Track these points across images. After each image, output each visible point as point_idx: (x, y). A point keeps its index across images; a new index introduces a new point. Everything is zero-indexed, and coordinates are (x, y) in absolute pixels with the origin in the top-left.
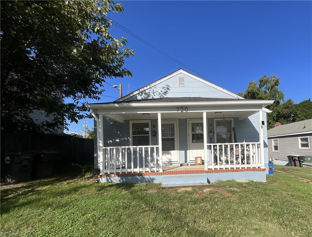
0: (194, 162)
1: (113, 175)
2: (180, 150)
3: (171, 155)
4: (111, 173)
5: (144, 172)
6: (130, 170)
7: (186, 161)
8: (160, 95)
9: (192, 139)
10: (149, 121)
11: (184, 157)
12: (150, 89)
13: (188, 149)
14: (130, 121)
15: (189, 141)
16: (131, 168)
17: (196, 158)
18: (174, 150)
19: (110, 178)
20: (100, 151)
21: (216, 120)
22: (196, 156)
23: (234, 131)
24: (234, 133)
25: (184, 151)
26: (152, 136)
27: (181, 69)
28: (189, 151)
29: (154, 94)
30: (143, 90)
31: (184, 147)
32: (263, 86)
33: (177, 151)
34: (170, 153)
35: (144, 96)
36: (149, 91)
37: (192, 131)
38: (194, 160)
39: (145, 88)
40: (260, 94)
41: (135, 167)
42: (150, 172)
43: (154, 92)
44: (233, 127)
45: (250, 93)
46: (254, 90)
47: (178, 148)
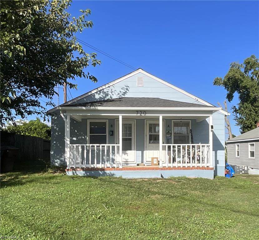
0: (151, 162)
1: (78, 169)
2: (136, 151)
3: (127, 155)
4: (76, 168)
5: (106, 167)
6: (93, 165)
7: (142, 162)
8: (118, 96)
9: (149, 140)
10: (107, 120)
11: (141, 157)
12: (108, 88)
13: (145, 149)
14: (88, 120)
15: (146, 141)
16: (94, 164)
17: (153, 159)
18: (131, 150)
19: (76, 172)
20: (67, 148)
21: (173, 122)
22: (153, 157)
23: (191, 132)
24: (192, 135)
25: (141, 151)
26: (110, 136)
27: (140, 68)
28: (146, 152)
29: (112, 93)
30: (101, 89)
31: (141, 148)
32: (250, 70)
33: (133, 151)
34: (127, 153)
35: (102, 95)
36: (108, 90)
37: (149, 131)
38: (151, 161)
39: (104, 87)
40: (245, 81)
41: (98, 163)
42: (111, 167)
43: (112, 91)
44: (191, 128)
45: (231, 79)
46: (236, 76)
47: (135, 148)
